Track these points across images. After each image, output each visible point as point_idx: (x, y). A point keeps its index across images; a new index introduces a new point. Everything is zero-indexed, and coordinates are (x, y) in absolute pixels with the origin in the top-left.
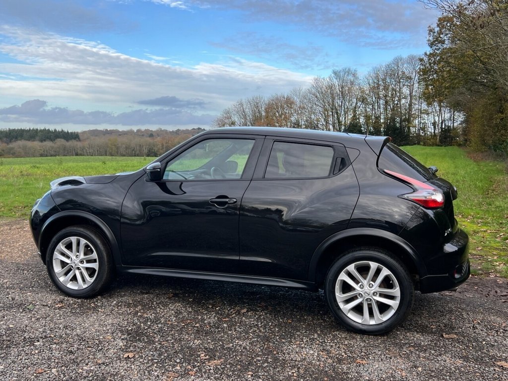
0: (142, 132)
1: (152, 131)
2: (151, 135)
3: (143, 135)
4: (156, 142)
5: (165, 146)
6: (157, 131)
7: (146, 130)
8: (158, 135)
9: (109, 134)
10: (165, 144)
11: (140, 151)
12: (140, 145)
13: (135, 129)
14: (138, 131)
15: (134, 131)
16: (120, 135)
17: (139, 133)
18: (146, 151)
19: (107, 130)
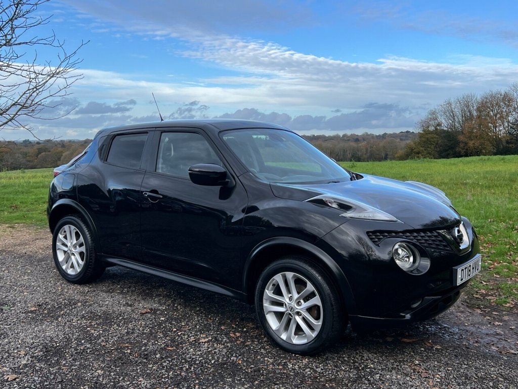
0: (348, 137)
1: (357, 135)
2: (356, 139)
3: (348, 140)
4: (360, 146)
5: (369, 151)
6: (363, 135)
7: (351, 135)
8: (364, 140)
9: (315, 139)
10: (369, 149)
11: (343, 155)
12: (344, 150)
13: (341, 134)
14: (344, 136)
15: (340, 136)
16: (326, 140)
17: (345, 138)
18: (349, 156)
19: (314, 135)
